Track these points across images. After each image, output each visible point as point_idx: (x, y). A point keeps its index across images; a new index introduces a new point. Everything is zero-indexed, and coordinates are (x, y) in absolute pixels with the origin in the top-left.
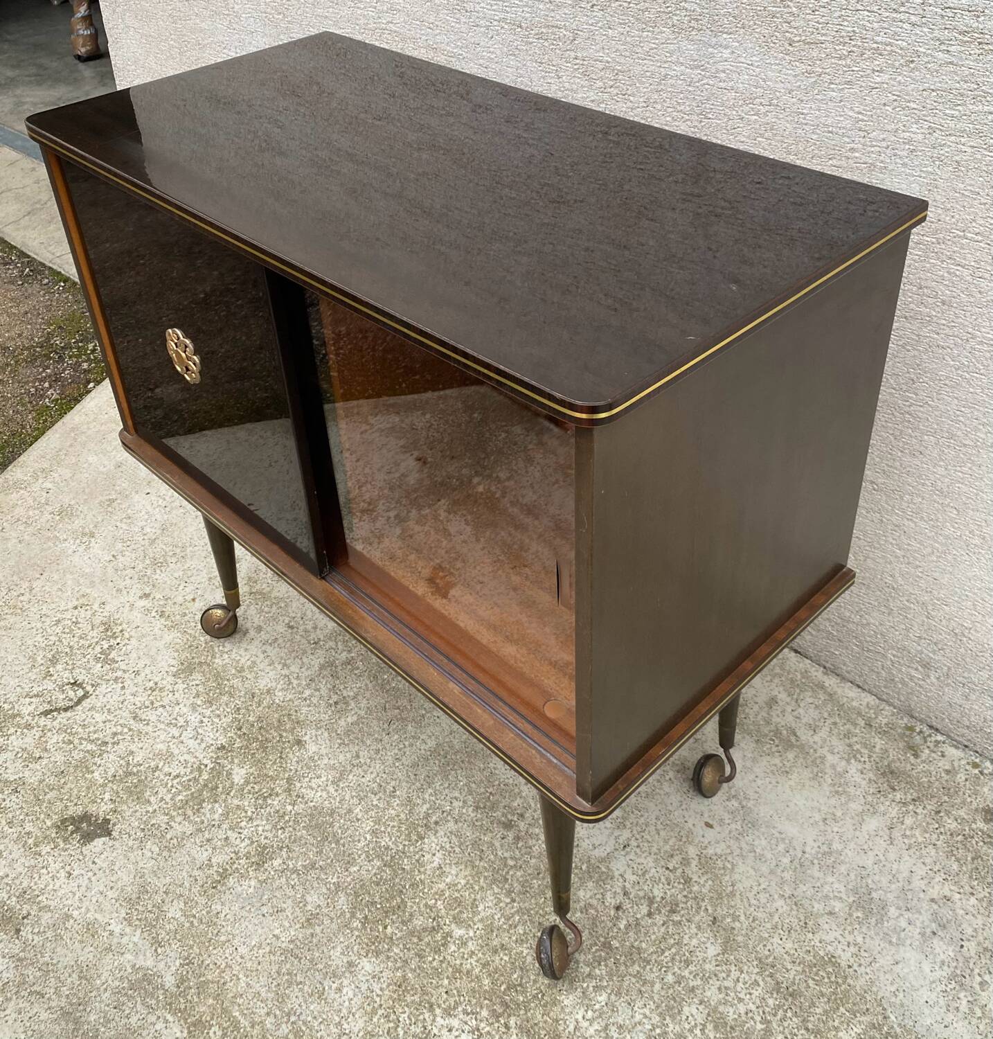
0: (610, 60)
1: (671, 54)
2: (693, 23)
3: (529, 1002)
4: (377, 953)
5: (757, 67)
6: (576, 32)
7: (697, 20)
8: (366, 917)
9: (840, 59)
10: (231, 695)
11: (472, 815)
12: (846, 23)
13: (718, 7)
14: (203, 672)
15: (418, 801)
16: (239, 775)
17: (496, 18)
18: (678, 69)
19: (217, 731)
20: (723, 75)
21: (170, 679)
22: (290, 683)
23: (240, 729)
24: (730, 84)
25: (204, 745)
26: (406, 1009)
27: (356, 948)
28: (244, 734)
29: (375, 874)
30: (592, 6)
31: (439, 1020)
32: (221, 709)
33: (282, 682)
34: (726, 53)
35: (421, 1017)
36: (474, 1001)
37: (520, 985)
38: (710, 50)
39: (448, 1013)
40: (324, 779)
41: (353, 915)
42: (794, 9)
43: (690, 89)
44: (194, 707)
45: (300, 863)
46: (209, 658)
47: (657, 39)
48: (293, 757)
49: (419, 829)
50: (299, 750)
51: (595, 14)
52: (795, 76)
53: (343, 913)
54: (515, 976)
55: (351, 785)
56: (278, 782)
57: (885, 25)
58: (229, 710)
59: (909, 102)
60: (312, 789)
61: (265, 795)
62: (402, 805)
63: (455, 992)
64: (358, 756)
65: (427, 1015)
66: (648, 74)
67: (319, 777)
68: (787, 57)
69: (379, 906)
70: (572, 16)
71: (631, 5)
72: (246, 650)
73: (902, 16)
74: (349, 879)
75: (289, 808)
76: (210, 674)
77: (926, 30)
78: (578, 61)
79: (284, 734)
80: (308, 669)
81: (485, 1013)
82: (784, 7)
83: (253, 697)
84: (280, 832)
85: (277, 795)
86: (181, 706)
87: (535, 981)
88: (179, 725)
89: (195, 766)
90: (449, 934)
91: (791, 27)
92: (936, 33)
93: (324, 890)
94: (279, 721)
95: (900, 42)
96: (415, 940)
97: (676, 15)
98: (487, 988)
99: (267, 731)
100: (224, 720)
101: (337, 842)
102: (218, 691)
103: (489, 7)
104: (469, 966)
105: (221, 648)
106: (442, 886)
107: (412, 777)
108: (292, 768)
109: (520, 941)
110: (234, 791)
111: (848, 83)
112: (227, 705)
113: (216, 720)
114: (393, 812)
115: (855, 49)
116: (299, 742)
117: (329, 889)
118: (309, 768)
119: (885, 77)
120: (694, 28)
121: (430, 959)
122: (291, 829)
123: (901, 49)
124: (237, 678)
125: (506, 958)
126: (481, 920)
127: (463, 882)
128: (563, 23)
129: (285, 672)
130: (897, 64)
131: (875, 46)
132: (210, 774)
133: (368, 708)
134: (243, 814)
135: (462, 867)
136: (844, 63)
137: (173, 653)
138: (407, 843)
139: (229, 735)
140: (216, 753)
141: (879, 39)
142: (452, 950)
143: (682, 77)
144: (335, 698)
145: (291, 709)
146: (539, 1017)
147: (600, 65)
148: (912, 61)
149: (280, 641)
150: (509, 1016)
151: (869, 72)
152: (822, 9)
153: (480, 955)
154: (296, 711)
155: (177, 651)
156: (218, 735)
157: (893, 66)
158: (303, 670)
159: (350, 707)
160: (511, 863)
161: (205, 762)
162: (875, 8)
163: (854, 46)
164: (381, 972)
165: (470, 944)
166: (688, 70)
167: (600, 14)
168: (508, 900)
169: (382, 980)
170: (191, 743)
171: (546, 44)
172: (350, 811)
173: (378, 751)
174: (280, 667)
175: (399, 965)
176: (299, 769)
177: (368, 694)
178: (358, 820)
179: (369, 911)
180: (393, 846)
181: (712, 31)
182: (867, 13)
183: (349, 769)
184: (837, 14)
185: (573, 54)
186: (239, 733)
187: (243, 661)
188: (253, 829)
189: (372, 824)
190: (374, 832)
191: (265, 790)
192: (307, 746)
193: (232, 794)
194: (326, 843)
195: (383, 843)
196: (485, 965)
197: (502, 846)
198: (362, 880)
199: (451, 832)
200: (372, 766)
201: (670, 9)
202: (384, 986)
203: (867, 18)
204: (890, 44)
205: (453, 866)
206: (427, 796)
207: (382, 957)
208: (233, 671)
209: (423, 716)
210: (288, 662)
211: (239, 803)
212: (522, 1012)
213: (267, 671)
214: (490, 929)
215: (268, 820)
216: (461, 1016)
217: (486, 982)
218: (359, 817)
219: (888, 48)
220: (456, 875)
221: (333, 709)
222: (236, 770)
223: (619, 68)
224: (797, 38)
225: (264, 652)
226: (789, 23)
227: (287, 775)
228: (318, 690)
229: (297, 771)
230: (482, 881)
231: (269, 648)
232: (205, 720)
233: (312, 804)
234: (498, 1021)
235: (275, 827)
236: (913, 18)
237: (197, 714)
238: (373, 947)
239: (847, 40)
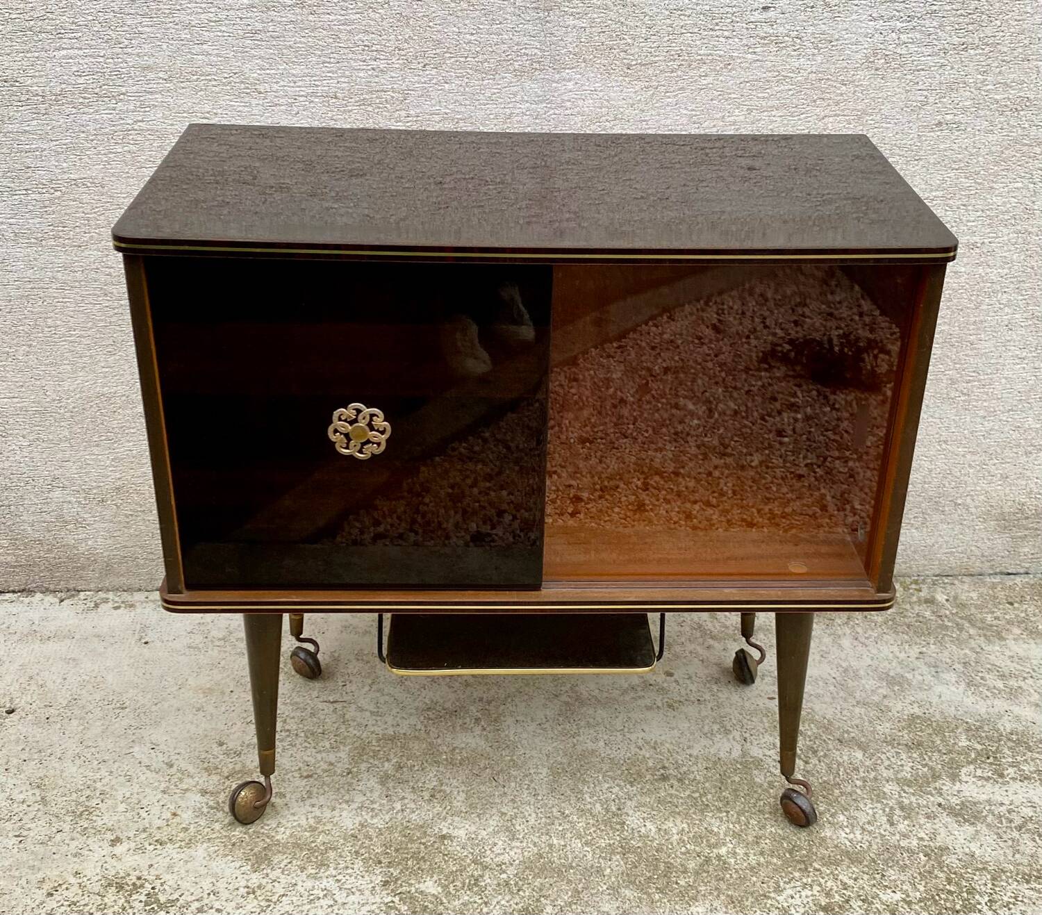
0: (448, 111)
1: (515, 95)
2: (536, 65)
3: (810, 850)
4: (695, 899)
5: (601, 91)
6: (406, 92)
7: (539, 62)
8: (657, 888)
9: (672, 72)
10: (335, 849)
11: (635, 788)
12: (674, 45)
13: (558, 48)
14: (280, 852)
15: (589, 806)
16: (430, 886)
17: (302, 93)
18: (523, 107)
19: (363, 877)
20: (568, 104)
21: (254, 876)
22: (373, 810)
23: (380, 862)
24: (576, 110)
25: (367, 893)
26: (754, 909)
27: (677, 907)
28: (389, 863)
29: (626, 864)
30: (424, 66)
31: (780, 898)
32: (341, 862)
33: (363, 813)
34: (570, 85)
35: (768, 906)
36: (783, 874)
37: (794, 846)
38: (554, 85)
39: (778, 890)
40: (500, 843)
41: (649, 895)
42: (629, 40)
43: (537, 121)
44: (315, 877)
45: (566, 898)
46: (268, 840)
47: (498, 84)
48: (454, 847)
49: (614, 820)
50: (452, 841)
51: (428, 72)
52: (636, 92)
53: (640, 898)
54: (785, 845)
55: (526, 831)
56: (468, 870)
57: (705, 41)
58: (349, 858)
59: (730, 94)
60: (503, 854)
61: (472, 882)
62: (582, 816)
63: (766, 879)
64: (504, 814)
65: (769, 902)
66: (492, 116)
67: (495, 844)
68: (627, 79)
69: (656, 877)
70: (400, 78)
71: (468, 59)
72: (293, 814)
73: (718, 33)
74: (613, 879)
75: (504, 876)
76: (288, 849)
77: (737, 40)
78: (410, 119)
79: (423, 841)
80: (371, 791)
81: (797, 874)
82: (620, 40)
83: (356, 837)
84: (521, 893)
85: (482, 876)
86: (300, 883)
87: (799, 839)
88: (321, 896)
89: (384, 908)
90: (719, 857)
91: (628, 55)
92: (744, 42)
93: (608, 897)
94: (405, 836)
95: (718, 52)
96: (705, 875)
97: (516, 61)
98: (779, 863)
99: (406, 848)
100: (356, 866)
101: (572, 867)
102: (316, 854)
103: (292, 84)
104: (754, 862)
105: (266, 828)
106: (676, 837)
107: (563, 797)
108: (465, 854)
109: (764, 827)
110: (443, 899)
111: (682, 89)
112: (341, 856)
113: (350, 871)
114: (581, 824)
115: (683, 63)
116: (444, 837)
117: (609, 894)
118: (478, 845)
119: (709, 80)
120: (536, 69)
121: (728, 876)
122: (526, 886)
123: (720, 56)
124: (319, 836)
125: (767, 841)
126: (725, 835)
127: (685, 825)
128: (390, 87)
129: (355, 806)
130: (718, 68)
131: (699, 57)
132: (404, 903)
133: (463, 783)
134: (476, 905)
135: (672, 819)
136: (675, 74)
137: (225, 860)
138: (618, 833)
139: (378, 872)
140: (386, 889)
141: (702, 52)
142: (733, 863)
143: (528, 113)
144: (426, 795)
145: (402, 824)
146: (826, 852)
147: (437, 118)
148: (729, 64)
149: (315, 790)
150: (811, 865)
151: (696, 78)
152: (653, 37)
153: (752, 851)
154: (408, 822)
155: (227, 855)
156: (367, 878)
157: (715, 70)
158: (368, 794)
159: (448, 792)
160: (697, 795)
161: (390, 899)
162: (696, 30)
163: (682, 60)
164: (712, 905)
165: (737, 851)
166: (533, 106)
167: (434, 72)
168: (725, 814)
169: (718, 908)
170: (352, 898)
171: (370, 109)
172: (551, 846)
173: (513, 801)
174: (345, 806)
175: (715, 894)
176: (472, 851)
177: (448, 775)
178: (565, 846)
179: (654, 884)
180: (612, 842)
181: (554, 69)
182: (689, 35)
183: (509, 824)
184: (667, 38)
185: (403, 113)
186: (383, 865)
187: (303, 822)
188: (498, 907)
189: (578, 841)
190: (586, 844)
191: (467, 881)
192: (453, 835)
193: (445, 901)
194: (565, 874)
195: (604, 845)
196: (762, 853)
197: (677, 790)
198: (622, 873)
199: (636, 807)
200: (523, 811)
201: (510, 57)
202: (724, 910)
203: (690, 39)
204: (711, 54)
205: (666, 822)
206: (589, 800)
207: (699, 897)
208: (308, 834)
209: (512, 760)
210: (346, 798)
211: (461, 901)
212: (814, 857)
213: (338, 815)
214: (736, 835)
215: (500, 894)
216: (788, 886)
217: (775, 860)
218: (563, 843)
219: (710, 57)
220: (675, 826)
221: (435, 801)
222: (422, 887)
223: (459, 117)
224: (634, 63)
225: (313, 806)
226: (625, 52)
227: (468, 861)
228: (403, 798)
229: (472, 854)
230: (694, 816)
231: (314, 801)
232: (339, 877)
233: (517, 862)
234: (809, 872)
235: (511, 893)
236: (726, 33)
237: (325, 880)
238: (687, 898)
239: (676, 57)
